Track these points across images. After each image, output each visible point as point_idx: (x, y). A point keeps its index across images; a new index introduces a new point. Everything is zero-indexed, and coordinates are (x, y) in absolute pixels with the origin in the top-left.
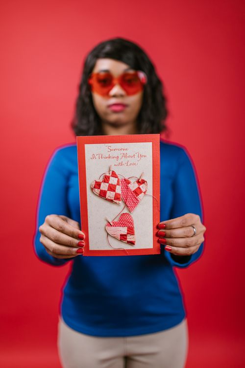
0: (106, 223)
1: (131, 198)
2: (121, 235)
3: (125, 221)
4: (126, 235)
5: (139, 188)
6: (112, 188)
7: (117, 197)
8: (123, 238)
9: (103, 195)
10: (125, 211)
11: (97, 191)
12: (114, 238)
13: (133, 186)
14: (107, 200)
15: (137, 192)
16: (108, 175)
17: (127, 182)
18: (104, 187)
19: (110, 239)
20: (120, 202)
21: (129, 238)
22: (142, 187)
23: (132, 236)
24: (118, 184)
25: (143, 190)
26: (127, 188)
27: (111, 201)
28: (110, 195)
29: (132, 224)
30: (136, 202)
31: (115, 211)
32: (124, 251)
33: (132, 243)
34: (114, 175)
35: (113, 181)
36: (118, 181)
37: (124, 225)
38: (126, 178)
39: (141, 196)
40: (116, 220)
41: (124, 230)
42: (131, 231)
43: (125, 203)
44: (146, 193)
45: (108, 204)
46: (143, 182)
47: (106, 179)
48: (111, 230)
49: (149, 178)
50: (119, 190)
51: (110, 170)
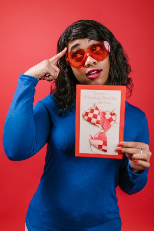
0: (90, 137)
1: (106, 123)
2: (99, 146)
3: (102, 137)
4: (102, 146)
5: (111, 118)
6: (95, 116)
7: (98, 122)
8: (100, 147)
9: (89, 120)
10: (102, 131)
11: (86, 118)
12: (95, 146)
13: (108, 116)
14: (91, 123)
15: (110, 120)
16: (93, 108)
17: (104, 114)
18: (90, 115)
19: (92, 146)
20: (100, 125)
21: (104, 148)
22: (113, 117)
23: (105, 147)
24: (99, 114)
25: (114, 119)
26: (104, 117)
27: (94, 124)
28: (94, 120)
29: (106, 139)
30: (109, 127)
31: (96, 130)
32: (100, 155)
33: (105, 151)
34: (97, 109)
35: (96, 112)
36: (99, 113)
37: (101, 139)
38: (104, 111)
39: (112, 123)
40: (96, 136)
41: (101, 143)
42: (105, 143)
43: (102, 126)
44: (116, 121)
45: (92, 126)
46: (114, 114)
47: (92, 111)
48: (93, 142)
49: (118, 112)
50: (99, 118)
51: (94, 106)
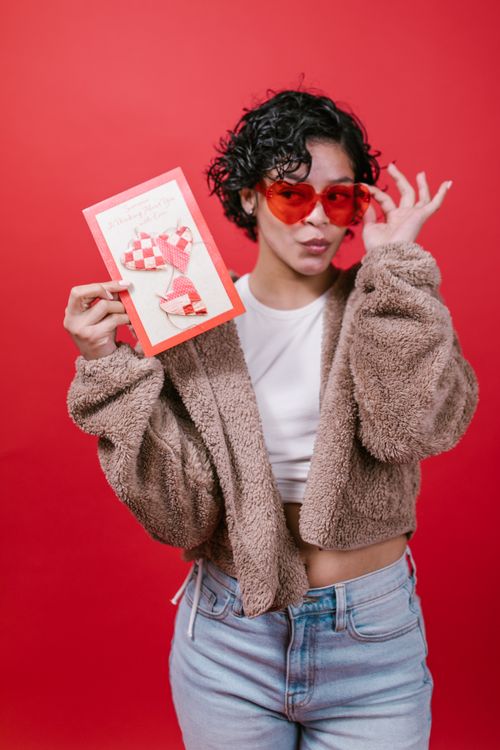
0: (158, 300)
1: (176, 255)
2: (185, 308)
3: (183, 288)
4: (190, 305)
5: (182, 239)
6: (148, 253)
7: (160, 261)
8: (188, 309)
9: (140, 266)
10: (177, 275)
11: (131, 264)
12: (177, 315)
13: (174, 240)
14: (147, 270)
15: (182, 244)
16: (136, 239)
17: (164, 238)
18: (138, 255)
19: (171, 317)
20: (166, 266)
21: (197, 307)
22: (185, 236)
23: (198, 304)
24: (154, 245)
25: (188, 239)
26: (167, 245)
27: (154, 269)
28: (149, 262)
29: (191, 287)
30: (186, 258)
31: (164, 279)
32: (198, 327)
33: (203, 312)
34: (145, 236)
35: (146, 244)
36: (152, 241)
37: (182, 293)
38: (161, 233)
39: (188, 248)
40: (171, 291)
41: (185, 300)
42: (195, 297)
43: (172, 264)
44: (194, 241)
45: (151, 275)
46: (184, 229)
47: (137, 245)
48: (169, 306)
49: (188, 221)
50: (157, 252)
51: (136, 233)
